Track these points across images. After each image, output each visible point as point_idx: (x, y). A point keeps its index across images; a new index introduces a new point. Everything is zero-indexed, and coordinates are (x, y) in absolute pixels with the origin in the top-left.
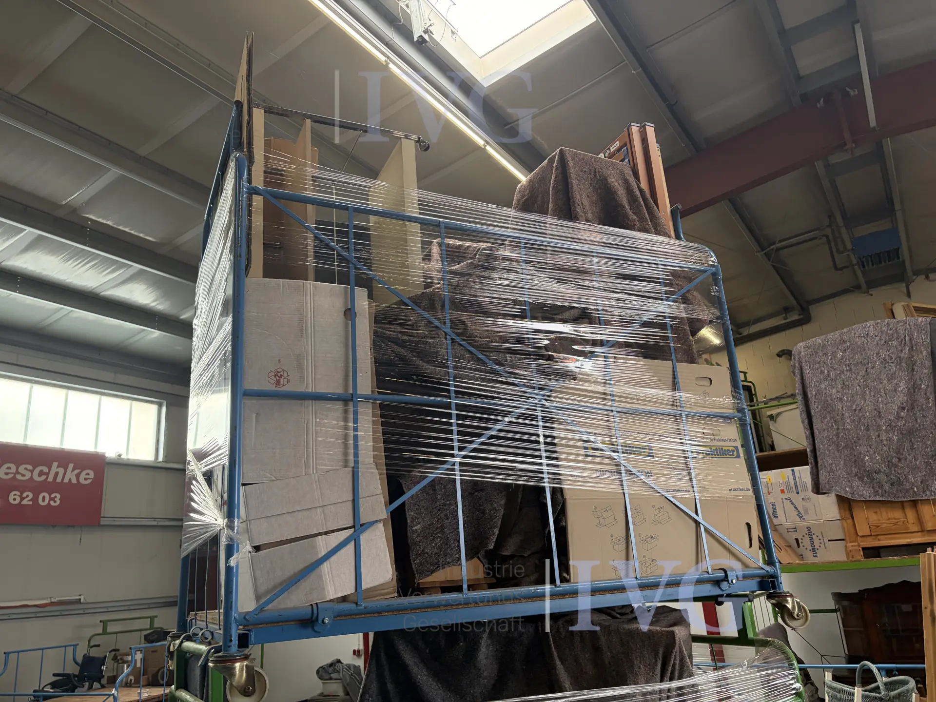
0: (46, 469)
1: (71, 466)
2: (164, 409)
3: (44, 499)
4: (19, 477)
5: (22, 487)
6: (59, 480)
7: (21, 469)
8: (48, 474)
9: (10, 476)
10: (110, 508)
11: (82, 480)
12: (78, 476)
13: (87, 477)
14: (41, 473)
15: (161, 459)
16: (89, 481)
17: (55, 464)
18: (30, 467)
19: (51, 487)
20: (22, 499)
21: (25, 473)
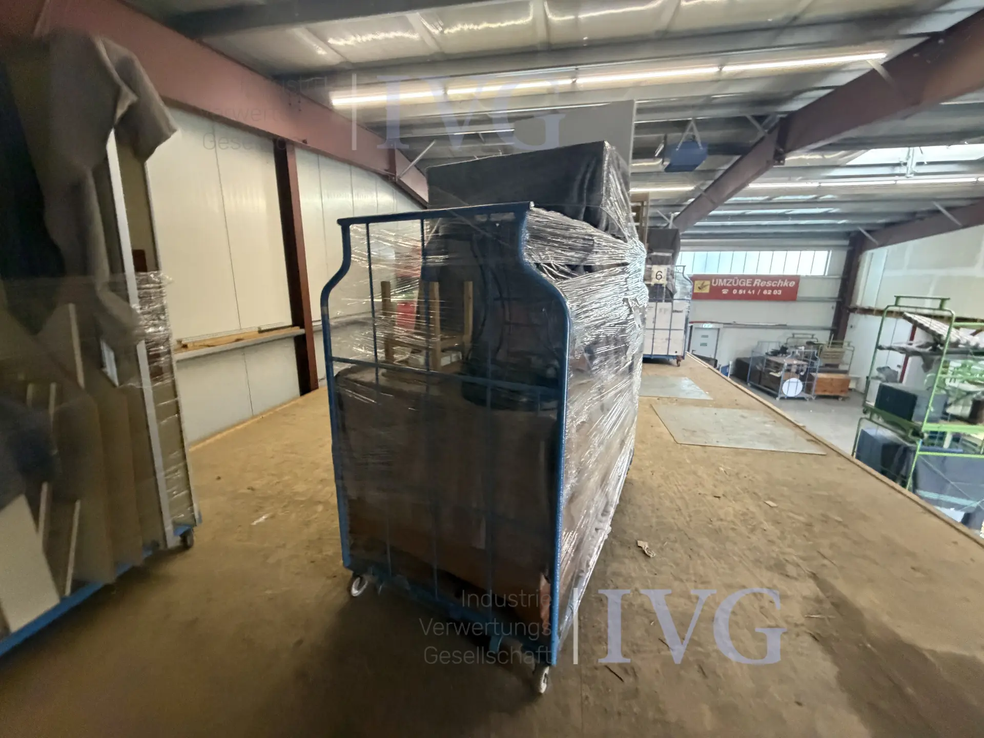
0: (776, 282)
1: (786, 280)
2: (831, 252)
3: (775, 292)
4: (767, 285)
5: (768, 288)
6: (781, 286)
7: (768, 283)
8: (777, 284)
9: (764, 285)
10: (801, 293)
11: (790, 285)
12: (789, 284)
13: (792, 284)
14: (775, 284)
15: (826, 274)
16: (793, 285)
17: (780, 281)
18: (771, 282)
19: (778, 288)
20: (768, 292)
21: (769, 284)
